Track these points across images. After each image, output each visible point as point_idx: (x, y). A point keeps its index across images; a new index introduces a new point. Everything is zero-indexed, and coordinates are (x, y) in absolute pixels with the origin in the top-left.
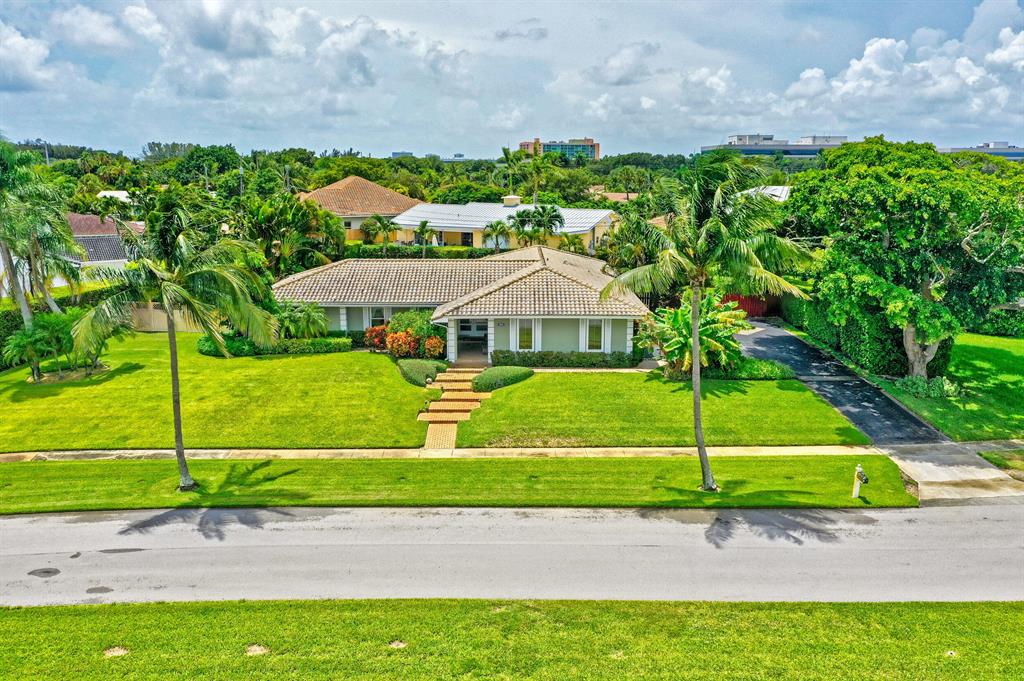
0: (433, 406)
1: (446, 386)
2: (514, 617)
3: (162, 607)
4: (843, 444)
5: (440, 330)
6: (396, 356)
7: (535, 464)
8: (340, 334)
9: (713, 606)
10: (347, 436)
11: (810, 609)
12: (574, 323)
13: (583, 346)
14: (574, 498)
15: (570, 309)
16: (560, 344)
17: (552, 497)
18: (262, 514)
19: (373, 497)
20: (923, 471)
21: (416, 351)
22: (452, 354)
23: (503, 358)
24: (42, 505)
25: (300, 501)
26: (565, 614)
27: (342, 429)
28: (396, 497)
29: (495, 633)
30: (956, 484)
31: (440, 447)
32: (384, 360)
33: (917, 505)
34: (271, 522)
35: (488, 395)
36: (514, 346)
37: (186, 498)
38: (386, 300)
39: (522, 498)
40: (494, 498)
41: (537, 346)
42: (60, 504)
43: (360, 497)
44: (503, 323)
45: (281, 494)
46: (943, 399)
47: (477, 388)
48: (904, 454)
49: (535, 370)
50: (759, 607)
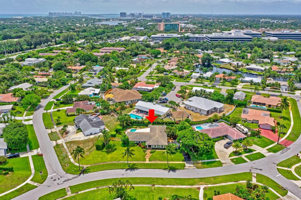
0: (146, 155)
1: (147, 153)
2: (153, 179)
3: (132, 178)
4: (182, 161)
5: (147, 146)
6: (142, 148)
7: (155, 164)
8: (135, 144)
9: (165, 178)
10: (139, 160)
11: (171, 178)
12: (160, 146)
13: (161, 147)
14: (158, 168)
15: (160, 144)
16: (159, 147)
17: (157, 168)
18: (135, 169)
19: (143, 168)
20: (187, 165)
21: (144, 148)
22: (148, 148)
23: (153, 149)
24: (118, 168)
25: (137, 168)
26: (156, 178)
27: (139, 159)
28: (145, 168)
29: (152, 180)
30: (189, 167)
31: (147, 162)
32: (140, 148)
33: (184, 169)
34: (136, 170)
35: (151, 154)
36: (154, 147)
37: (129, 167)
38: (140, 141)
39: (154, 168)
40: (152, 168)
41: (156, 147)
42: (120, 168)
43: (142, 168)
44: (153, 145)
45: (135, 167)
46: (194, 156)
47: (150, 153)
48: (187, 163)
49: (156, 150)
50: (168, 178)
